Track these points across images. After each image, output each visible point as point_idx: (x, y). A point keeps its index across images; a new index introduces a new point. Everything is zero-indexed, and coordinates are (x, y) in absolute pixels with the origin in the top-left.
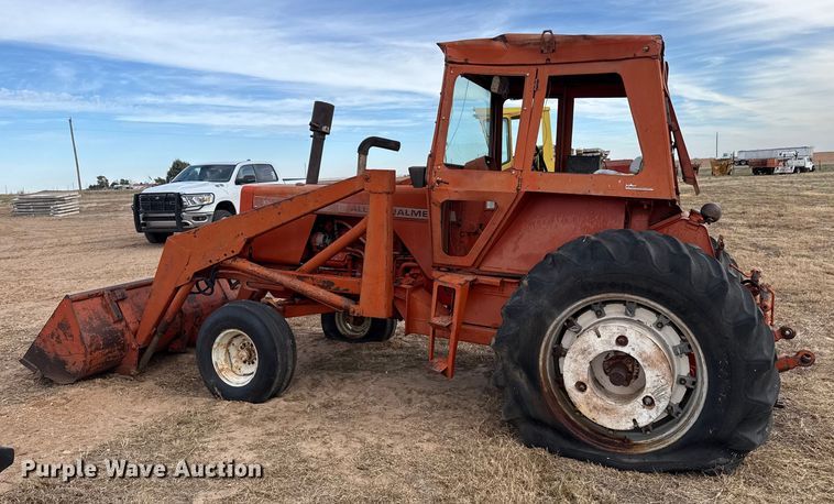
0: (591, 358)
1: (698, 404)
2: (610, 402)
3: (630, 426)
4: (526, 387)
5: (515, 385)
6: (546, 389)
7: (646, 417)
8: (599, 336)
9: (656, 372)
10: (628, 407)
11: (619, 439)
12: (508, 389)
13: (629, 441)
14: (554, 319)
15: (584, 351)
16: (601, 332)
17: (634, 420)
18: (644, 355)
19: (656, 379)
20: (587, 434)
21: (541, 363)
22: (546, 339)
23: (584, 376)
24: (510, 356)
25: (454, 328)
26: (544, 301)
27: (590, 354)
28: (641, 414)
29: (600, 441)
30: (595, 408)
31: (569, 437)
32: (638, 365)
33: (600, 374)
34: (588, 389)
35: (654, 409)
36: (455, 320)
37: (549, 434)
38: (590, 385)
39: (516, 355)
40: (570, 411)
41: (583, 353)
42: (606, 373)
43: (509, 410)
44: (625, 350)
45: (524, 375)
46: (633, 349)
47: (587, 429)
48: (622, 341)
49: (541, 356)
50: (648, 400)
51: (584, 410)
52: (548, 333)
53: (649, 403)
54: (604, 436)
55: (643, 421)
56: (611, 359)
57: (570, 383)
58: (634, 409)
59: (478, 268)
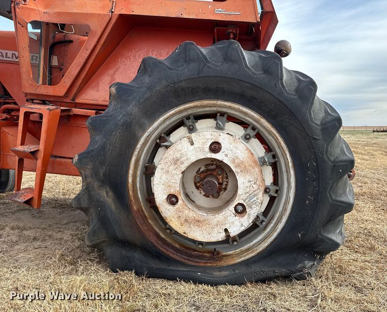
0: (183, 168)
1: (285, 209)
2: (202, 215)
3: (221, 236)
4: (113, 207)
5: (100, 206)
6: (135, 208)
7: (237, 226)
8: (192, 144)
9: (248, 177)
10: (220, 217)
11: (209, 252)
12: (92, 210)
13: (218, 253)
14: (144, 130)
15: (176, 161)
16: (194, 139)
17: (226, 230)
18: (237, 161)
19: (248, 184)
20: (177, 250)
21: (130, 180)
22: (136, 153)
23: (176, 189)
24: (95, 173)
25: (41, 155)
26: (133, 108)
27: (182, 163)
28: (233, 223)
29: (191, 256)
30: (186, 221)
31: (158, 256)
32: (231, 171)
33: (191, 188)
34: (180, 202)
35: (246, 216)
36: (41, 147)
37: (137, 256)
38: (181, 197)
39: (102, 172)
40: (160, 228)
41: (175, 164)
42: (197, 188)
43: (94, 233)
44: (218, 156)
45: (111, 194)
46: (226, 155)
47: (177, 246)
48: (215, 147)
49: (131, 172)
50: (240, 208)
51: (175, 224)
52: (139, 146)
53: (241, 210)
54: (195, 250)
55: (234, 231)
56: (202, 172)
57: (160, 198)
58: (226, 218)
59: (73, 100)
